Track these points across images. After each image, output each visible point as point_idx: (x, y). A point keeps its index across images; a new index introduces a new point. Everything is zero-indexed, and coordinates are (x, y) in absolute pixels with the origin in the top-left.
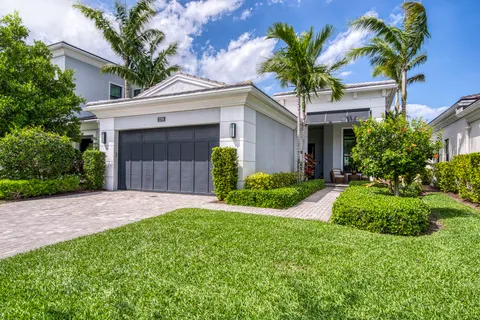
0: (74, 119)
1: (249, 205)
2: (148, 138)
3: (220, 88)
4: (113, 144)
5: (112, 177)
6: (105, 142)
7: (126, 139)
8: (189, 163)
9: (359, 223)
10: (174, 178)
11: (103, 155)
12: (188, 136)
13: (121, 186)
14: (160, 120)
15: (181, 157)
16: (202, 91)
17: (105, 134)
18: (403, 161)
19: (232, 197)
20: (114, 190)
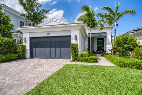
0: (10, 33)
1: (85, 62)
2: (42, 40)
3: (68, 24)
4: (28, 42)
5: (28, 54)
6: (25, 41)
7: (34, 40)
8: (59, 48)
9: (130, 66)
10: (53, 54)
11: (25, 46)
12: (58, 39)
13: (32, 57)
14: (48, 34)
15: (55, 47)
16: (63, 25)
17: (25, 38)
18: (131, 47)
19: (79, 60)
20: (29, 59)
